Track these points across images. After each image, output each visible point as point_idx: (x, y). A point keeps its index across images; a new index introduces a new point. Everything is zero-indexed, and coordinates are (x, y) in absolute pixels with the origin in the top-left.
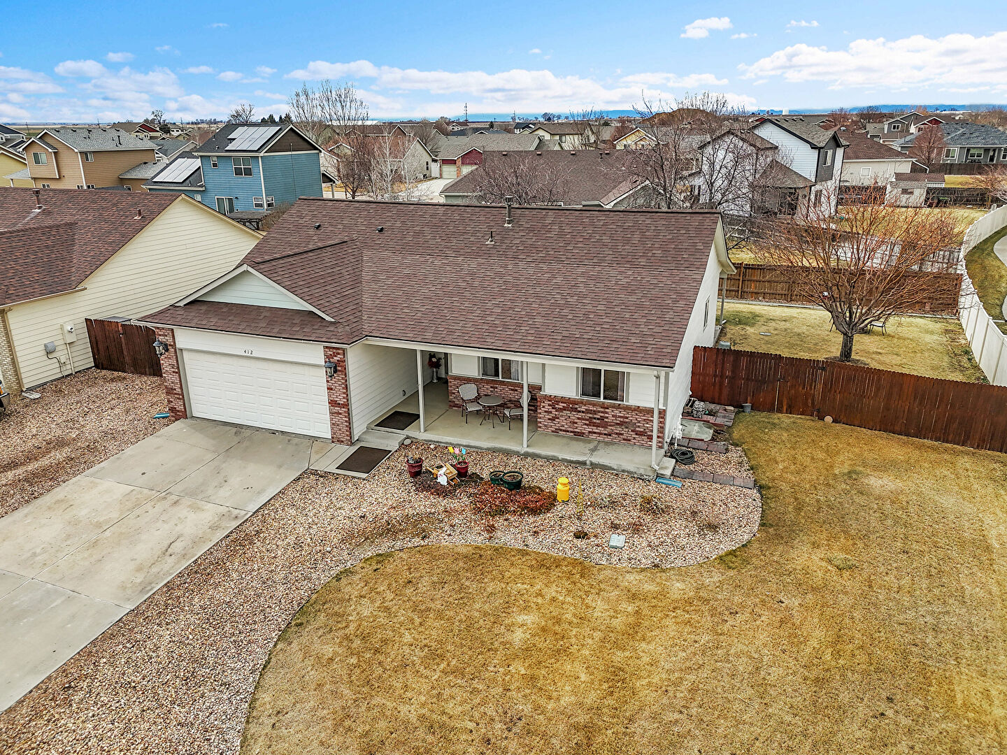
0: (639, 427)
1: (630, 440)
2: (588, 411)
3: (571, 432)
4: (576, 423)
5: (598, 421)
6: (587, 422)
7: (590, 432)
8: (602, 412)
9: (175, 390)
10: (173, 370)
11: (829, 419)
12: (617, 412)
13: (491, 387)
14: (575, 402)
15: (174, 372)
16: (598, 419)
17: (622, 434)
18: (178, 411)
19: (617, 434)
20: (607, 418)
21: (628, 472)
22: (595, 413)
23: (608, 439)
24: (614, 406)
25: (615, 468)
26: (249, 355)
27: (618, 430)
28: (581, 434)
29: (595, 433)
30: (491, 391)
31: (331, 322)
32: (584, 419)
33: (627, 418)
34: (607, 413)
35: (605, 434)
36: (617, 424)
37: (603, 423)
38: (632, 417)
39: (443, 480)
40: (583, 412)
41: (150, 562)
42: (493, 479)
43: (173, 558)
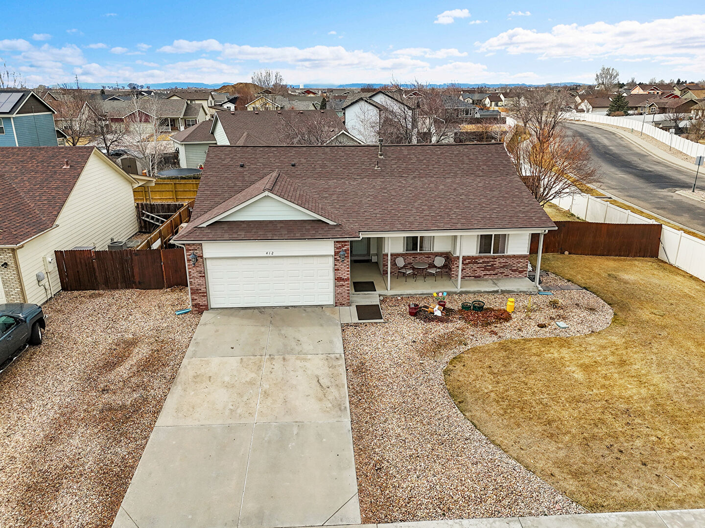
0: (514, 267)
1: (508, 276)
2: (484, 262)
3: (473, 276)
4: (476, 270)
5: (490, 267)
6: (483, 269)
7: (484, 275)
8: (493, 262)
9: (200, 290)
10: (200, 275)
11: (566, 253)
12: (502, 260)
13: (413, 258)
14: (476, 258)
15: (201, 277)
16: (490, 266)
17: (504, 273)
18: (202, 306)
19: (501, 273)
20: (495, 264)
21: (523, 292)
22: (488, 262)
23: (496, 277)
24: (500, 257)
25: (516, 291)
26: (271, 255)
27: (502, 270)
28: (479, 277)
29: (487, 275)
30: (413, 260)
31: (335, 225)
32: (481, 268)
33: (507, 262)
34: (495, 261)
35: (494, 274)
36: (501, 267)
37: (493, 268)
38: (510, 262)
39: (438, 313)
40: (481, 263)
41: (321, 395)
42: (465, 307)
43: (332, 389)
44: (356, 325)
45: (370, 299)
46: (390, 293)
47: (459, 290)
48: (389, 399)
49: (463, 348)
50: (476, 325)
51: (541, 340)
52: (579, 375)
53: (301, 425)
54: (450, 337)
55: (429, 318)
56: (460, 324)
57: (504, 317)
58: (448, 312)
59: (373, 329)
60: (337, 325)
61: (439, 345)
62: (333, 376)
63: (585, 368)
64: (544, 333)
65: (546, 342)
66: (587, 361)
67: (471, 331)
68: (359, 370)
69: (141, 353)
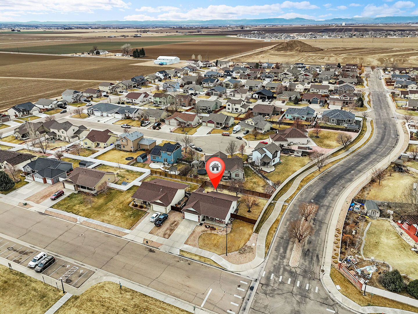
3: (218, 223)
10: (184, 215)
11: (242, 220)
18: (184, 218)
25: (221, 226)
26: (191, 214)
31: (199, 213)
41: (188, 233)
42: (212, 227)
43: (190, 233)
44: (198, 226)
45: (203, 222)
46: (205, 222)
47: (212, 224)
48: (194, 235)
49: (206, 232)
53: (185, 235)
55: (206, 227)
56: (209, 229)
57: (215, 230)
58: (209, 227)
60: (196, 225)
61: (204, 231)
65: (215, 234)
68: (194, 232)
69: (176, 223)
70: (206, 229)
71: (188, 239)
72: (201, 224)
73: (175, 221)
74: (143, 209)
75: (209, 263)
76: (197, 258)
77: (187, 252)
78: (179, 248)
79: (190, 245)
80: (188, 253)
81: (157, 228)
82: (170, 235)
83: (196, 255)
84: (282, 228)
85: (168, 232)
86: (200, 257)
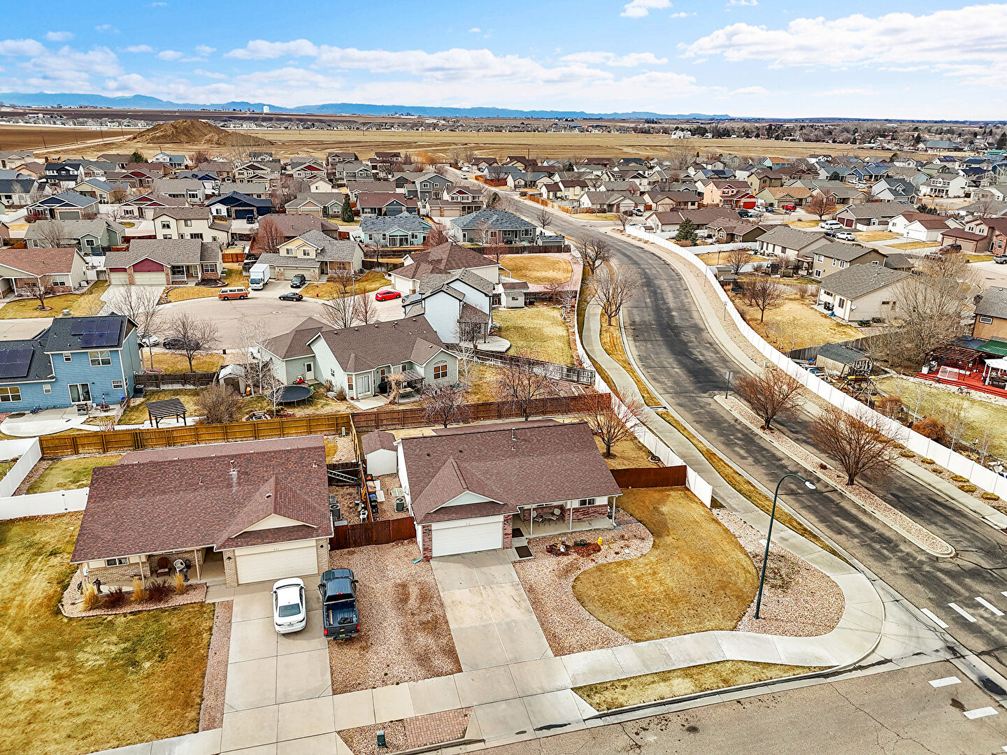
0: (600, 512)
1: (597, 518)
2: (583, 511)
3: (579, 521)
4: (578, 516)
6: (582, 515)
7: (584, 519)
11: (630, 487)
12: (593, 509)
13: (541, 510)
14: (579, 509)
15: (430, 541)
16: (586, 512)
18: (428, 557)
19: (593, 517)
20: (589, 511)
21: (606, 528)
22: (585, 510)
24: (592, 507)
25: (602, 528)
27: (593, 514)
28: (582, 520)
29: (586, 519)
30: (542, 512)
31: (503, 504)
33: (596, 510)
35: (589, 519)
36: (593, 512)
37: (588, 514)
39: (563, 550)
40: (581, 511)
41: (517, 605)
42: (576, 544)
43: (522, 602)
44: (520, 562)
45: (521, 542)
46: (532, 536)
47: (570, 531)
48: (550, 604)
49: (579, 572)
50: (583, 556)
51: (616, 563)
52: (634, 583)
53: (515, 621)
54: (572, 564)
55: (558, 554)
56: (575, 556)
57: (597, 549)
58: (567, 547)
59: (529, 563)
60: (509, 563)
61: (567, 571)
62: (520, 595)
63: (637, 578)
64: (618, 558)
65: (619, 564)
66: (638, 574)
67: (581, 560)
68: (530, 590)
69: (414, 591)
70: (565, 560)
71: (545, 631)
72: (524, 552)
73: (404, 586)
74: (178, 600)
75: (745, 679)
76: (682, 686)
77: (613, 683)
78: (559, 684)
79: (583, 648)
80: (623, 684)
81: (351, 653)
82: (451, 652)
83: (665, 676)
84: (751, 469)
85: (423, 640)
86: (687, 672)
